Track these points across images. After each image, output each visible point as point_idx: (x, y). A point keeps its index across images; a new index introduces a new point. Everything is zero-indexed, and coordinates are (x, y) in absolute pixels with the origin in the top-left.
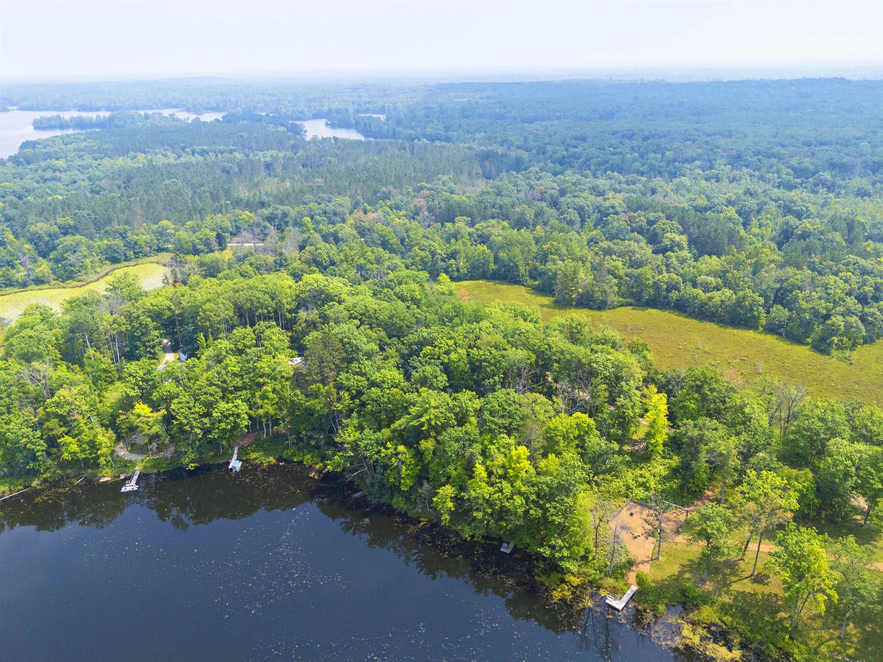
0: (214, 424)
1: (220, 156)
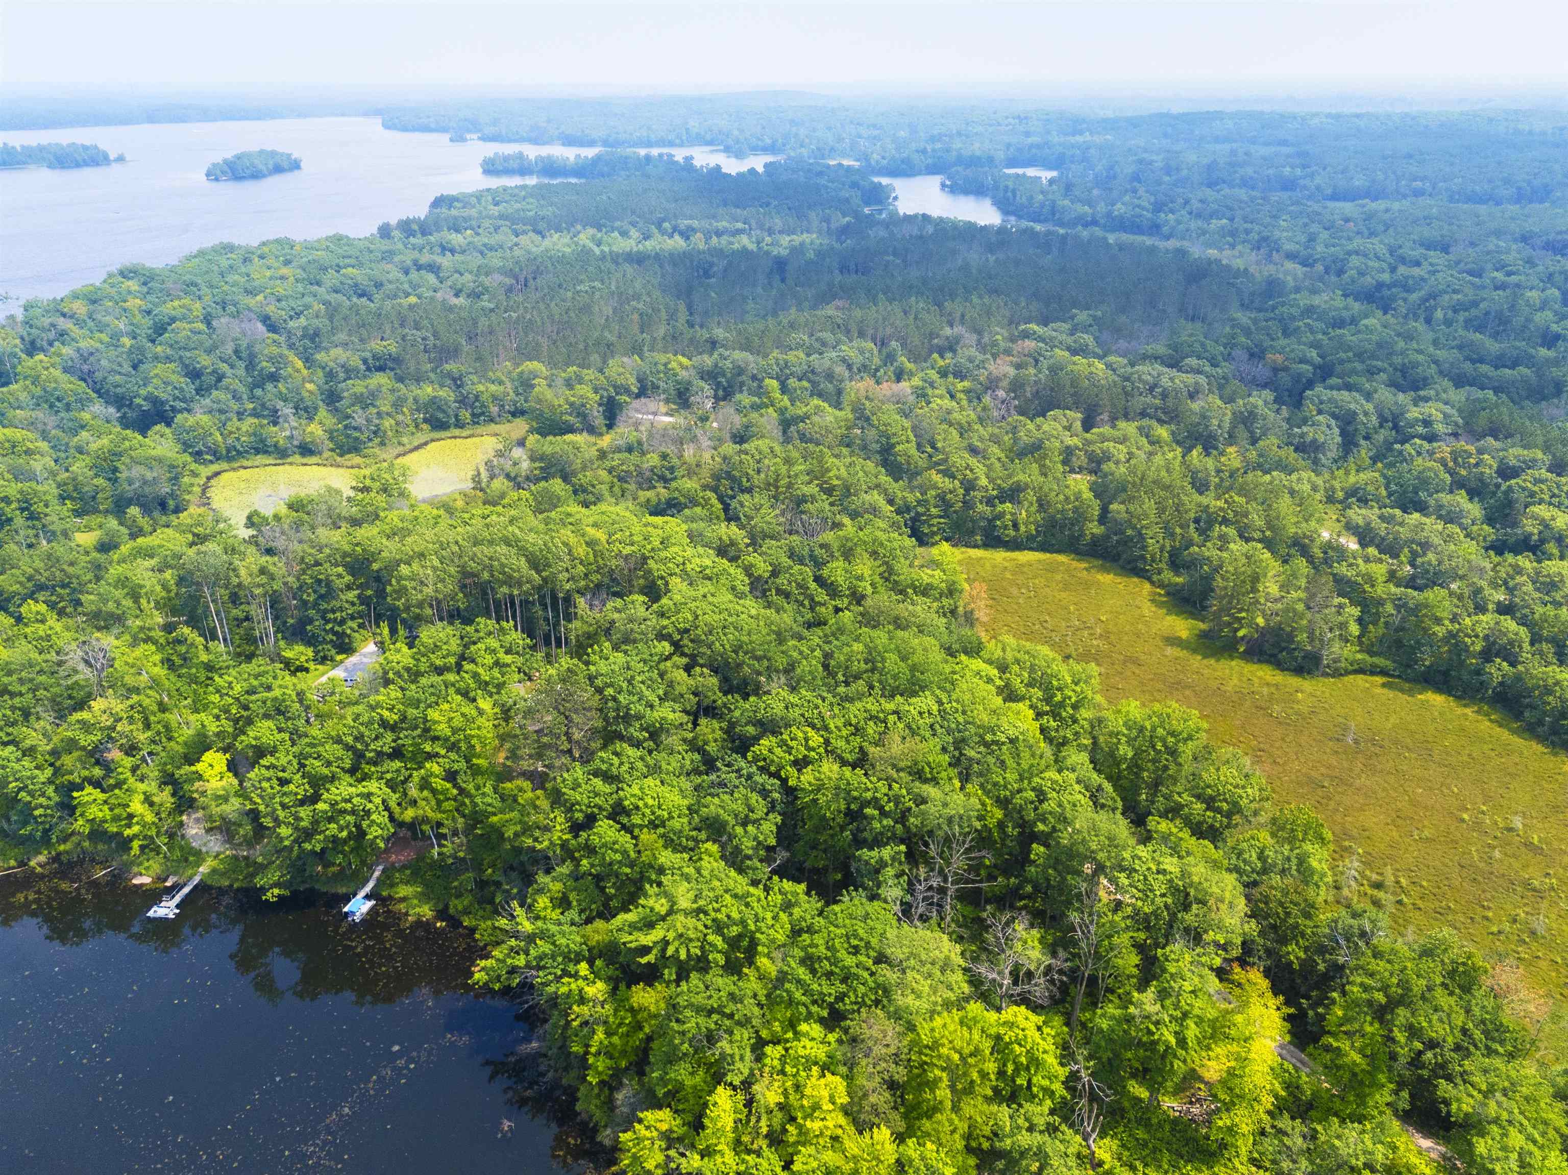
0: (317, 822)
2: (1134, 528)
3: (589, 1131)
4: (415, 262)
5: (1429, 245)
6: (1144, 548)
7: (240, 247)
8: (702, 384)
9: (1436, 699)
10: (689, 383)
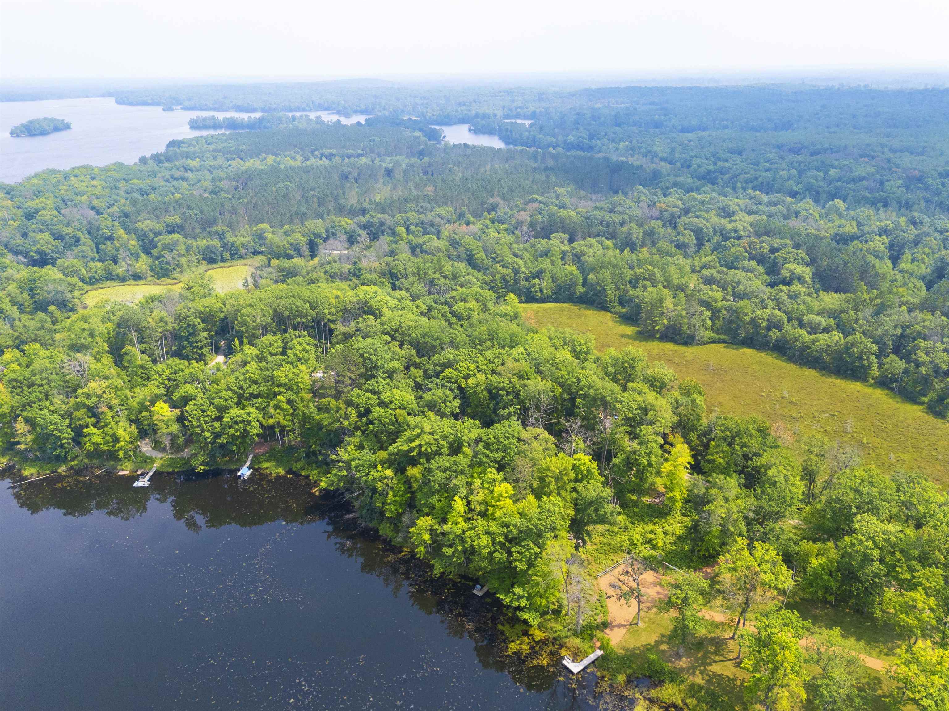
0: (224, 429)
1: (347, 160)
2: (601, 286)
3: (387, 542)
4: (172, 177)
5: (731, 151)
6: (606, 296)
7: (59, 171)
8: (361, 232)
9: (748, 351)
10: (354, 231)
